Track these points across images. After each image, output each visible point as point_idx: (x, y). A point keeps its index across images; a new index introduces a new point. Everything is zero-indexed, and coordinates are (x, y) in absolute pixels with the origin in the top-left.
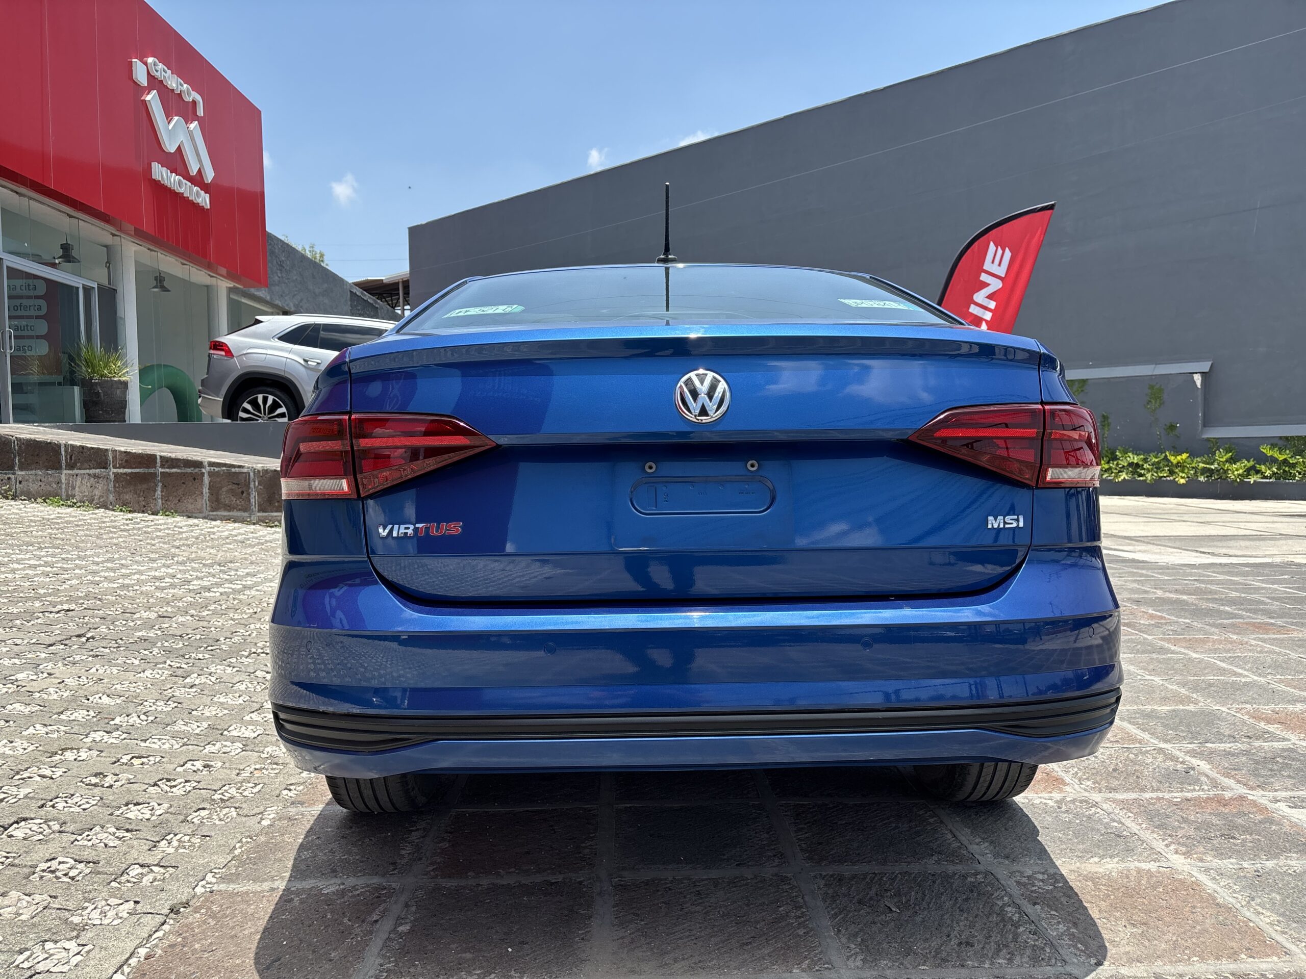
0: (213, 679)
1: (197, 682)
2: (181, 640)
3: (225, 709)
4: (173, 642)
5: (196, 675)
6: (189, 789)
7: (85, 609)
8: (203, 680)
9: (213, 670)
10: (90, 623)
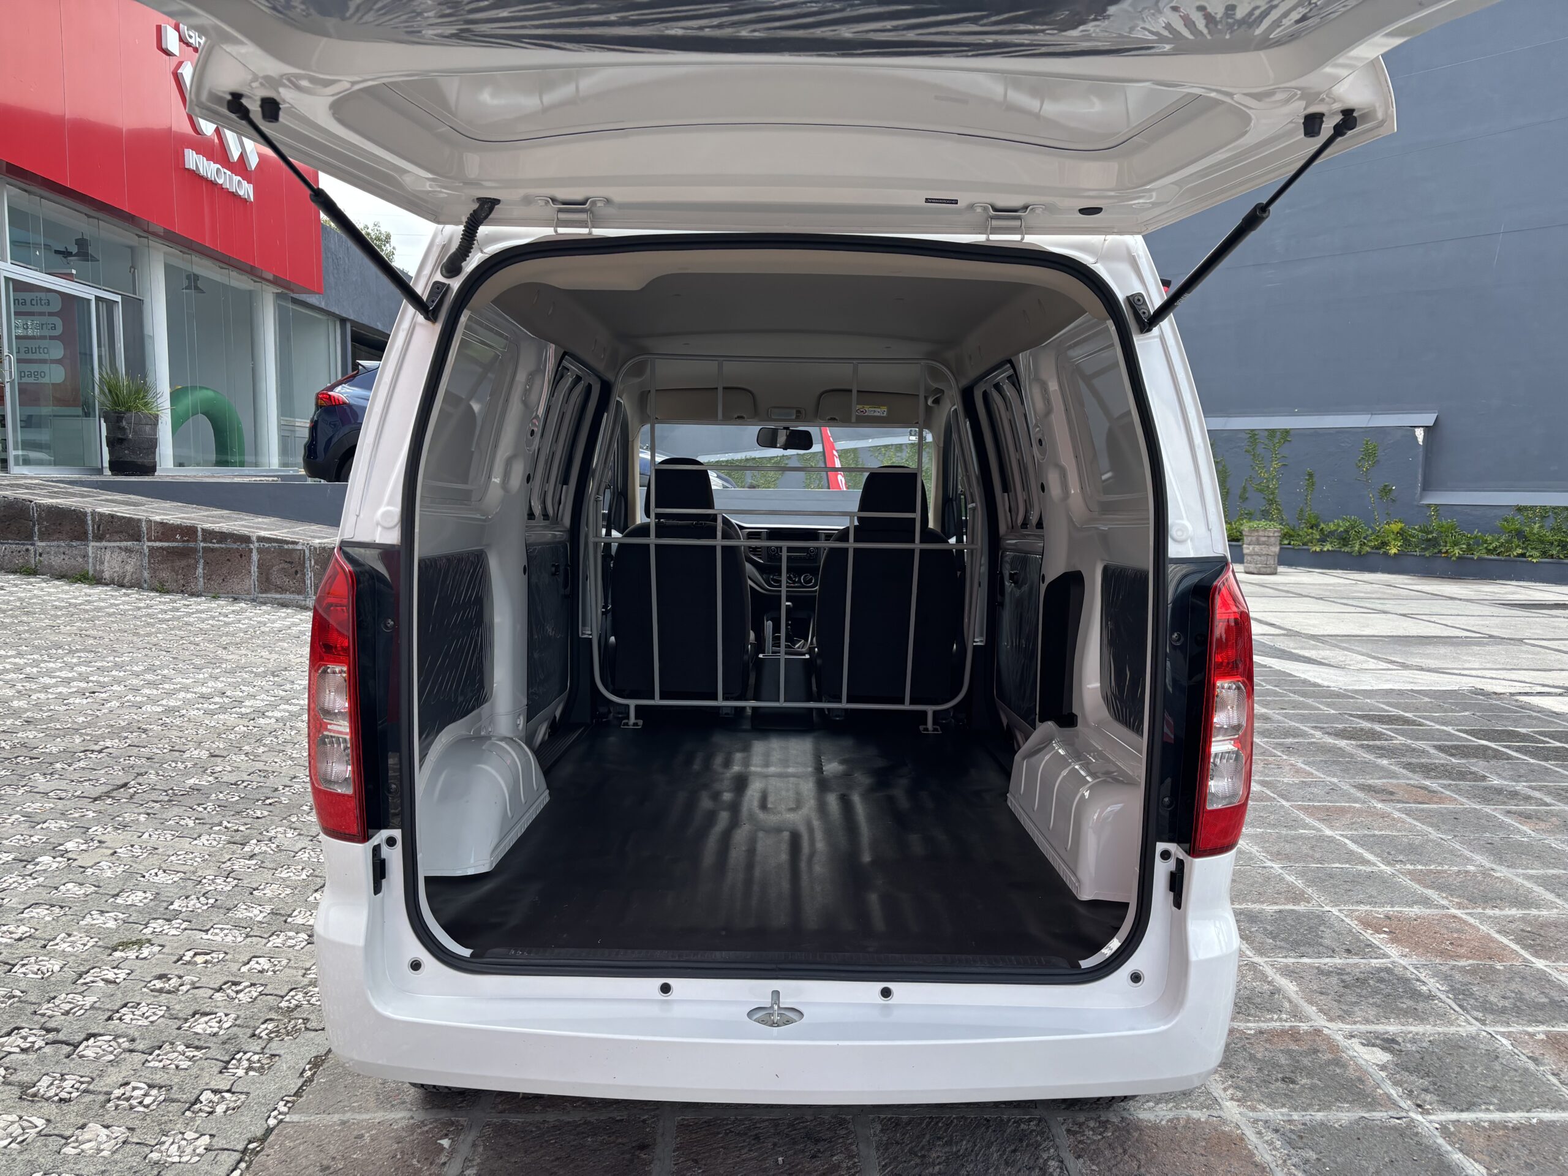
0: (273, 846)
1: (257, 850)
2: (237, 790)
3: (288, 886)
4: (228, 794)
5: (255, 841)
6: (255, 994)
7: (129, 746)
8: (264, 848)
9: (272, 833)
10: (137, 766)
